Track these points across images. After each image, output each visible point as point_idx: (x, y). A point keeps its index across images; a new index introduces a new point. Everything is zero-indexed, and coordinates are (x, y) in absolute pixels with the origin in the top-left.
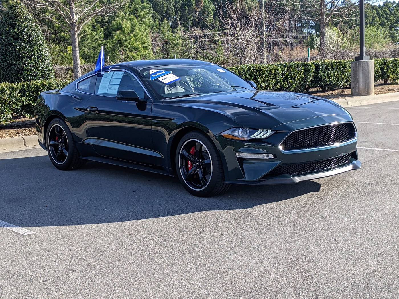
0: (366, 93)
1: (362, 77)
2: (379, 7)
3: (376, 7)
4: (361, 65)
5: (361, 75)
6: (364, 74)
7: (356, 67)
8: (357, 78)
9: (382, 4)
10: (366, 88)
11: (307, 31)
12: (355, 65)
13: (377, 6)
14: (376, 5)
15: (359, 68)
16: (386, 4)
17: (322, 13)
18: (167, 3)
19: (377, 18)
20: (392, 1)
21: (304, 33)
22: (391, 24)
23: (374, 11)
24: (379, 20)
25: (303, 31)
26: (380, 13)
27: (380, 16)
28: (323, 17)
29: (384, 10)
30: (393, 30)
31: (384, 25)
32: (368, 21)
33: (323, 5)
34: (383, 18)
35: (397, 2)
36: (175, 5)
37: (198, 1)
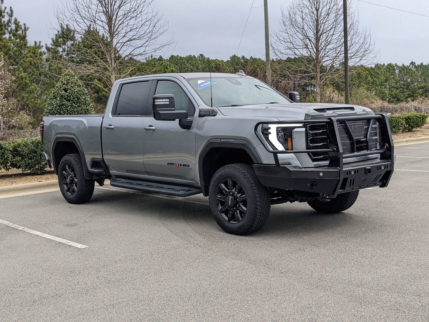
2: (372, 68)
3: (369, 69)
9: (373, 66)
11: (310, 89)
13: (370, 67)
14: (368, 68)
16: (377, 66)
17: (317, 77)
18: (191, 66)
19: (369, 78)
20: (382, 64)
21: (307, 90)
22: (381, 83)
23: (367, 72)
24: (371, 79)
25: (307, 89)
26: (372, 74)
27: (372, 76)
28: (319, 79)
29: (375, 71)
30: (383, 88)
31: (376, 84)
32: (362, 80)
33: (318, 70)
34: (375, 78)
35: (386, 65)
36: (197, 68)
37: (217, 64)
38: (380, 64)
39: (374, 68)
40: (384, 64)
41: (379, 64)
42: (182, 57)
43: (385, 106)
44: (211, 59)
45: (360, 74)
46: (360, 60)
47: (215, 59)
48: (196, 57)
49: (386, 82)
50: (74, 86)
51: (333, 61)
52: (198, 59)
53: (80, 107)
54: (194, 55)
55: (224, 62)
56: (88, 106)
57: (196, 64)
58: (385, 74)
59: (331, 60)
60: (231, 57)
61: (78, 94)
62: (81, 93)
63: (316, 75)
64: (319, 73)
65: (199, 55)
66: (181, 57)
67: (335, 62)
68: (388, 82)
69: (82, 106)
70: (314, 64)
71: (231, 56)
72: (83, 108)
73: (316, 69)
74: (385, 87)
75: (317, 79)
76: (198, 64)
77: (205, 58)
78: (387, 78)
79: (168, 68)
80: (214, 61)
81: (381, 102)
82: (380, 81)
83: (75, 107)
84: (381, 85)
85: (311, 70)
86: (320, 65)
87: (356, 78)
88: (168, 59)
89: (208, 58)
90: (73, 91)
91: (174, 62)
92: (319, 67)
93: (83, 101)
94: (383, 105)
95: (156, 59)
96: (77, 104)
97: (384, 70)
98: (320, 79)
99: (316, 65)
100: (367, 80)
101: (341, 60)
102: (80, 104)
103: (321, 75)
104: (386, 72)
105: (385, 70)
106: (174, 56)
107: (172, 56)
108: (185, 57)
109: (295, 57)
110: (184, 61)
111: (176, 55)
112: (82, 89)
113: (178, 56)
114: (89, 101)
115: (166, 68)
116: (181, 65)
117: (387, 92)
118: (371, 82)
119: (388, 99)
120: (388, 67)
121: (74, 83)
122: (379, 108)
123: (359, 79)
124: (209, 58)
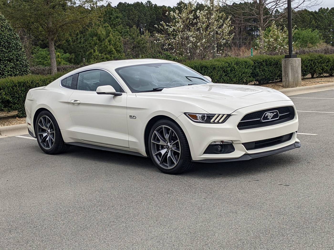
0: (295, 85)
1: (291, 73)
4: (290, 62)
5: (290, 71)
6: (292, 69)
7: (285, 64)
8: (287, 73)
10: (295, 81)
12: (285, 62)
15: (288, 65)
16: (321, 10)
17: (260, 19)
18: (139, 13)
19: (313, 22)
20: (326, 8)
21: (253, 35)
22: (325, 26)
23: (311, 16)
24: (315, 23)
25: (253, 33)
26: (316, 19)
27: (316, 20)
28: (262, 22)
29: (319, 15)
30: (327, 32)
31: (320, 28)
32: (306, 24)
33: (262, 12)
34: (319, 22)
35: (330, 9)
36: (145, 15)
37: (164, 10)
38: (324, 9)
39: (318, 12)
40: (328, 8)
41: (322, 9)
42: (130, 4)
43: (329, 48)
44: (158, 6)
45: (304, 18)
46: (304, 1)
47: (162, 6)
48: (144, 4)
49: (330, 26)
50: (4, 30)
51: (276, 3)
52: (145, 6)
53: (10, 52)
54: (141, 2)
55: (171, 8)
56: (19, 51)
57: (143, 10)
58: (329, 18)
59: (275, 2)
60: (177, 4)
61: (9, 38)
62: (12, 37)
63: (259, 17)
64: (262, 16)
65: (147, 2)
66: (128, 4)
67: (278, 4)
68: (331, 26)
69: (13, 51)
70: (257, 7)
71: (178, 2)
72: (14, 53)
73: (260, 11)
74: (329, 31)
75: (261, 21)
76: (145, 11)
77: (152, 5)
78: (331, 22)
79: (113, 14)
80: (161, 7)
81: (325, 45)
82: (324, 25)
83: (6, 52)
84: (325, 29)
85: (255, 13)
86: (263, 7)
87: (301, 22)
88: (116, 6)
89: (155, 4)
90: (3, 36)
91: (122, 9)
92: (262, 9)
93: (14, 45)
94: (327, 48)
95: (104, 6)
96: (7, 50)
97: (327, 13)
98: (264, 22)
99: (259, 7)
100: (311, 24)
101: (284, 2)
102: (11, 49)
103: (264, 17)
104: (330, 16)
105: (329, 14)
106: (122, 3)
107: (120, 3)
108: (132, 4)
109: (241, 3)
110: (132, 8)
111: (123, 2)
112: (13, 33)
113: (125, 3)
114: (21, 46)
115: (111, 14)
116: (129, 12)
117: (331, 35)
118: (315, 26)
119: (332, 42)
120: (331, 11)
121: (4, 27)
122: (323, 50)
123: (303, 23)
124: (157, 5)
